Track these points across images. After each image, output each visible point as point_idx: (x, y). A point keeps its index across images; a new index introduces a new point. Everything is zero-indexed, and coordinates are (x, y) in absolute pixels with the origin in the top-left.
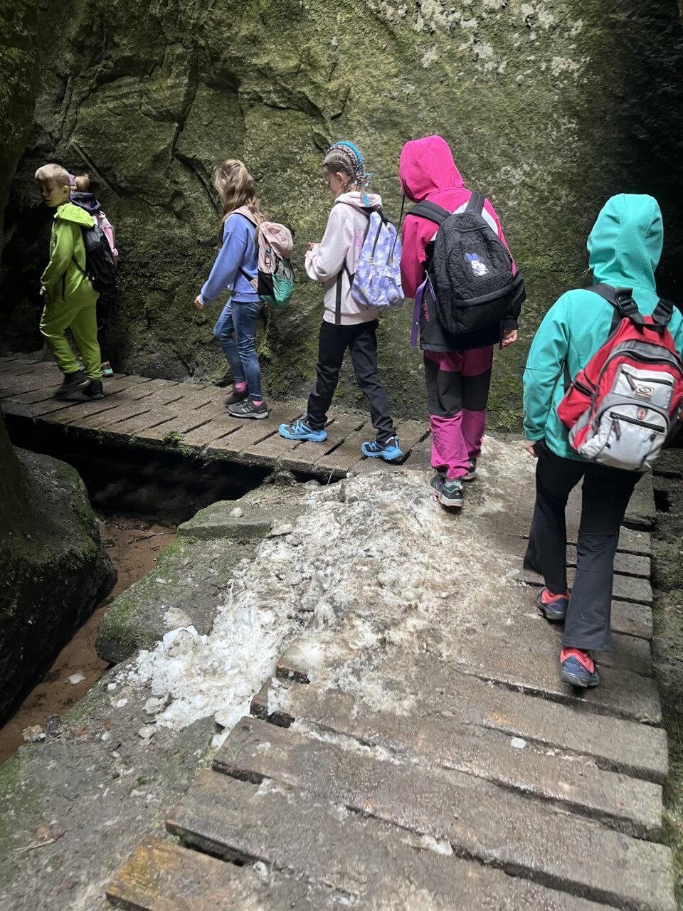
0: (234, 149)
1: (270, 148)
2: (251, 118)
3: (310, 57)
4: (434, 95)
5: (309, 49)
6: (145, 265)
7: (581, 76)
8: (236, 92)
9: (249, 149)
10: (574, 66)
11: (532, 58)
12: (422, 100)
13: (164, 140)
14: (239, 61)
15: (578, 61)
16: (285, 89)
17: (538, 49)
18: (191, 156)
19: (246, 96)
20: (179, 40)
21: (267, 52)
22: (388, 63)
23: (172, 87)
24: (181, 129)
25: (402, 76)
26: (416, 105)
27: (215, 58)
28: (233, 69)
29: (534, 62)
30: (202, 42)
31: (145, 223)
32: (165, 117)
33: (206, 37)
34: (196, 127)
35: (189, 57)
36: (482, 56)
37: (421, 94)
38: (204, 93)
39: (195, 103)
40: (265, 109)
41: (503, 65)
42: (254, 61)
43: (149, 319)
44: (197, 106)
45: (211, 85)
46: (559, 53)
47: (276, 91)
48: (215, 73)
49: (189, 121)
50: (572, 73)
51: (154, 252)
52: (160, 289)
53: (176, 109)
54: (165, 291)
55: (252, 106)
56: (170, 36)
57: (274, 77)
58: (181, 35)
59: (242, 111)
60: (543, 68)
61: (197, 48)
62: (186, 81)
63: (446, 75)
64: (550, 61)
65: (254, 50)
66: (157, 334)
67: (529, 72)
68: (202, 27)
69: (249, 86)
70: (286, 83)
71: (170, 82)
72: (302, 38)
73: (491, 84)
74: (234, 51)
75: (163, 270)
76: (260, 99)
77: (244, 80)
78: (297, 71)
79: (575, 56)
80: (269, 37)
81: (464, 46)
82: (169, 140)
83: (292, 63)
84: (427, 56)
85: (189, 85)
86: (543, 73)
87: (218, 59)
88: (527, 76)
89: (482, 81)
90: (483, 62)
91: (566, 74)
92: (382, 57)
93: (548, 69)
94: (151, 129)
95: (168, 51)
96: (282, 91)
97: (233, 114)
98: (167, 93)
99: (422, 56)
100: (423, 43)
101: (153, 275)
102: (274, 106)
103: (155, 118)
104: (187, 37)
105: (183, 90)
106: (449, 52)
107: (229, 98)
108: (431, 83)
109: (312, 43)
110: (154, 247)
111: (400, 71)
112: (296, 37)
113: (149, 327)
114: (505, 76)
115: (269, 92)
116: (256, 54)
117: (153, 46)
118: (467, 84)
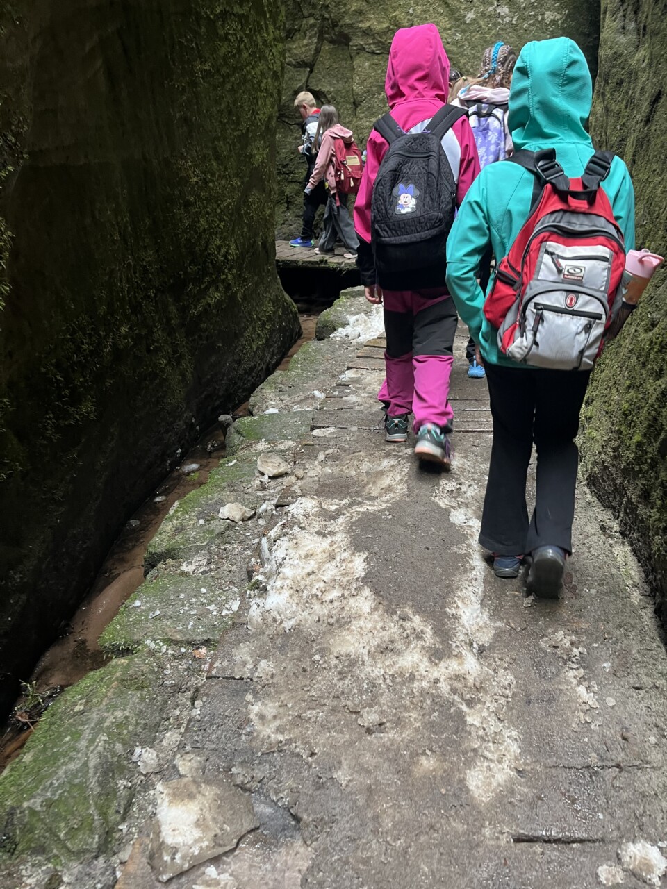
0: (346, 82)
1: (370, 80)
2: (358, 61)
3: (396, 21)
4: (473, 39)
5: (395, 16)
6: (285, 166)
7: (563, 23)
8: (348, 45)
9: (357, 81)
10: (559, 17)
11: (533, 13)
12: (466, 43)
13: (300, 80)
14: (350, 26)
15: (561, 14)
16: (381, 42)
17: (536, 7)
18: (317, 89)
19: (355, 48)
20: (311, 15)
21: (369, 19)
22: (445, 22)
23: (307, 45)
24: (311, 72)
25: (453, 29)
26: (463, 46)
27: (335, 24)
28: (346, 31)
29: (534, 16)
30: (327, 16)
31: (286, 137)
32: (301, 65)
33: (329, 12)
34: (321, 69)
35: (318, 26)
36: (502, 14)
37: (466, 40)
38: (327, 47)
39: (321, 54)
40: (367, 55)
41: (515, 19)
42: (360, 25)
43: (288, 202)
44: (322, 56)
45: (332, 42)
46: (549, 9)
47: (374, 43)
48: (335, 34)
49: (316, 67)
50: (557, 21)
51: (292, 156)
52: (296, 181)
53: (308, 59)
54: (300, 183)
55: (358, 54)
56: (306, 13)
57: (373, 35)
58: (313, 12)
59: (351, 57)
60: (540, 19)
61: (324, 19)
62: (316, 41)
63: (481, 27)
64: (543, 14)
65: (360, 18)
66: (294, 212)
67: (531, 22)
68: (328, 6)
69: (356, 41)
70: (381, 37)
71: (305, 42)
72: (391, 10)
73: (508, 31)
74: (347, 20)
75: (297, 168)
76: (364, 49)
77: (354, 38)
78: (388, 30)
79: (559, 10)
80: (370, 10)
81: (491, 8)
82: (304, 80)
83: (385, 26)
84: (468, 16)
85: (317, 43)
86: (540, 22)
87: (337, 26)
88: (530, 24)
89: (502, 29)
90: (503, 17)
91: (554, 22)
92: (441, 18)
93: (543, 19)
94: (291, 73)
95: (304, 22)
96: (378, 43)
97: (346, 60)
98: (303, 49)
99: (465, 16)
100: (465, 8)
101: (291, 172)
102: (373, 53)
103: (295, 66)
104: (317, 12)
105: (313, 47)
106: (482, 13)
107: (343, 50)
108: (471, 32)
109: (397, 12)
110: (292, 153)
111: (452, 26)
112: (387, 9)
113: (288, 208)
114: (517, 25)
115: (370, 44)
116: (362, 21)
117: (294, 20)
118: (493, 32)
